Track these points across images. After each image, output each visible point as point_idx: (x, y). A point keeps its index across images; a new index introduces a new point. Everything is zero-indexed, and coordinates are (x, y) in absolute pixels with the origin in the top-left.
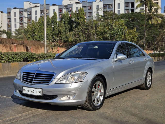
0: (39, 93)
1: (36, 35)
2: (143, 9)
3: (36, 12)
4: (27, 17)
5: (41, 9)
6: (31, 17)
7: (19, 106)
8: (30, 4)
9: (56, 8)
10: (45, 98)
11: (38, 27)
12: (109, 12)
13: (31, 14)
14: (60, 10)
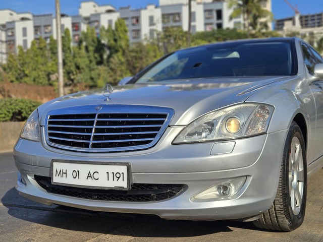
0: (116, 179)
1: (26, 75)
2: (239, 23)
3: (25, 30)
4: (6, 42)
5: (34, 23)
6: (14, 41)
7: (37, 228)
8: (11, 14)
9: (67, 22)
10: (138, 196)
11: (32, 58)
12: (175, 29)
13: (13, 35)
14: (76, 26)
